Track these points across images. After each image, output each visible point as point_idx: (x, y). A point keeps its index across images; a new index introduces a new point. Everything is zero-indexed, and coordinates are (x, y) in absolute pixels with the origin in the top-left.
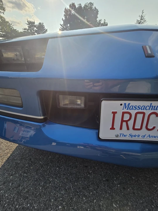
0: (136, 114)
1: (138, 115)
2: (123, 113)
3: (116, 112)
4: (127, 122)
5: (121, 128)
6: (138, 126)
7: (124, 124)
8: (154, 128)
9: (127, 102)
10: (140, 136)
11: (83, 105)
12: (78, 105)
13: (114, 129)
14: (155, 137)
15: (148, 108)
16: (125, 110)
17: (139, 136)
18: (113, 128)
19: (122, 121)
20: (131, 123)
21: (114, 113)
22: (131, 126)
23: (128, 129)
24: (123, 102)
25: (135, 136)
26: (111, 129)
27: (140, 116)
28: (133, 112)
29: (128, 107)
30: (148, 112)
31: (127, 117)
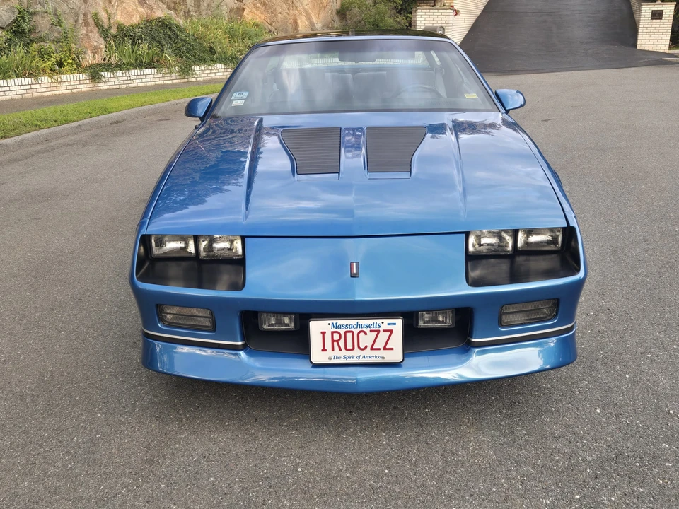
0: (346, 332)
1: (347, 334)
2: (333, 333)
3: (325, 332)
4: (337, 341)
5: (333, 350)
6: (350, 346)
7: (335, 344)
8: (366, 347)
9: (335, 322)
10: (355, 358)
11: (292, 326)
12: (287, 325)
13: (326, 350)
14: (370, 357)
15: (355, 326)
16: (334, 330)
17: (353, 357)
18: (324, 350)
19: (333, 341)
20: (342, 343)
21: (323, 333)
22: (343, 347)
23: (340, 350)
24: (330, 322)
25: (350, 358)
26: (322, 350)
27: (349, 336)
28: (342, 331)
29: (336, 326)
30: (356, 331)
31: (336, 337)
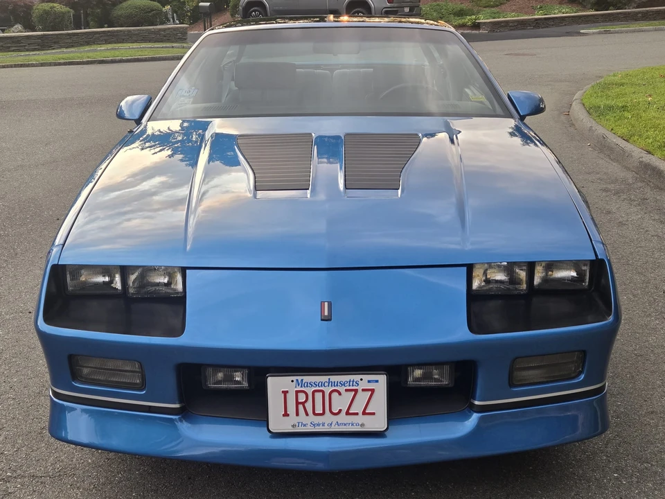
0: (314, 392)
1: (316, 394)
2: (297, 392)
3: (287, 392)
4: (303, 403)
5: (297, 414)
6: (319, 410)
7: (301, 407)
8: (340, 411)
9: (300, 378)
10: (326, 425)
11: (245, 384)
12: (238, 382)
13: (288, 415)
14: (345, 425)
15: (326, 384)
16: (299, 389)
17: (323, 425)
18: (286, 415)
19: (298, 403)
20: (309, 406)
21: (285, 393)
22: (310, 410)
23: (307, 414)
24: (294, 378)
25: (318, 425)
26: (284, 415)
27: (319, 396)
28: (310, 391)
29: (302, 384)
30: (328, 390)
31: (302, 398)
